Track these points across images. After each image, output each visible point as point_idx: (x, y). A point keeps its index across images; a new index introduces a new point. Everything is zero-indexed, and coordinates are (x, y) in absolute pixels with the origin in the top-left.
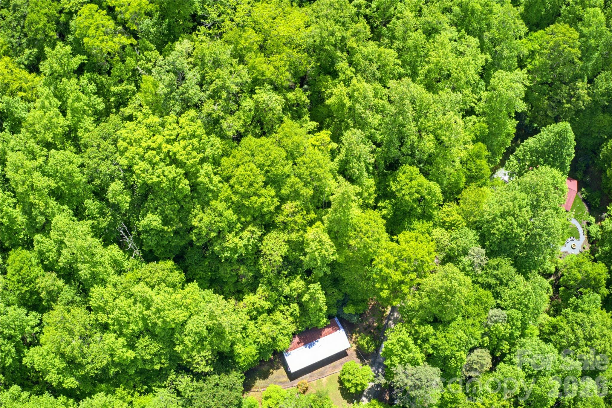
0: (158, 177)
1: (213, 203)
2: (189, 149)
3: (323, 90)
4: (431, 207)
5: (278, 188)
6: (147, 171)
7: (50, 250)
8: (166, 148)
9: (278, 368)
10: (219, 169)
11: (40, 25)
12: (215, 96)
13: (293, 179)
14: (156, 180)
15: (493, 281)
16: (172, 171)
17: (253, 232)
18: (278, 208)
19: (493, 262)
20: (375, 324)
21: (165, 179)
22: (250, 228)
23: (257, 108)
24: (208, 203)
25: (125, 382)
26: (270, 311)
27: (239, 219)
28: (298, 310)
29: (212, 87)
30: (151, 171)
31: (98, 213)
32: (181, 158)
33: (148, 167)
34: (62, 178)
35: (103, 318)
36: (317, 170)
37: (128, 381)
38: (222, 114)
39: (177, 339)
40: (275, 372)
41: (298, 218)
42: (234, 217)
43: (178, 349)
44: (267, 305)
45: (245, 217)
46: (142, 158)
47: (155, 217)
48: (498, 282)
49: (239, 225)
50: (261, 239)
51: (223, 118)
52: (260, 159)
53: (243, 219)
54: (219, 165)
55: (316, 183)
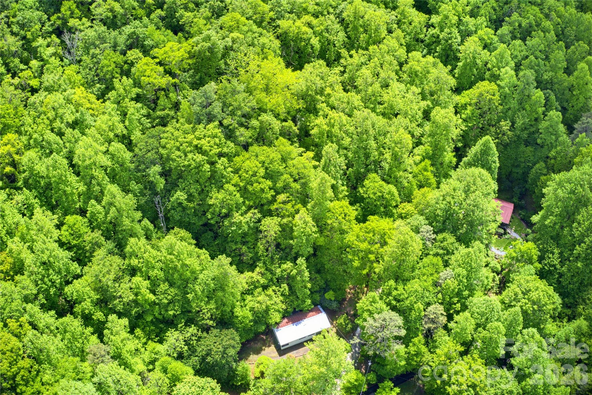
0: (189, 161)
1: (226, 186)
2: (212, 143)
3: (308, 124)
4: (391, 205)
5: (275, 182)
6: (181, 157)
7: (100, 213)
8: (195, 142)
9: (269, 346)
10: (232, 163)
11: (110, 68)
12: (232, 114)
13: (286, 176)
14: (186, 163)
15: (441, 252)
16: (199, 158)
17: (254, 214)
18: (274, 197)
19: (440, 237)
20: (352, 313)
21: (193, 163)
22: (252, 211)
23: (261, 128)
24: (222, 187)
25: (143, 327)
26: (265, 287)
27: (244, 203)
28: (287, 289)
29: (230, 108)
30: (183, 157)
31: (139, 193)
32: (206, 148)
33: (182, 155)
34: (118, 162)
35: (134, 262)
36: (303, 170)
37: (145, 327)
38: (237, 126)
39: (191, 288)
40: (266, 349)
41: (289, 206)
42: (241, 200)
43: (190, 296)
44: (262, 281)
45: (249, 200)
46: (178, 149)
47: (182, 194)
48: (445, 252)
49: (244, 208)
50: (259, 221)
51: (237, 128)
52: (262, 158)
53: (247, 202)
54: (232, 161)
55: (303, 181)
